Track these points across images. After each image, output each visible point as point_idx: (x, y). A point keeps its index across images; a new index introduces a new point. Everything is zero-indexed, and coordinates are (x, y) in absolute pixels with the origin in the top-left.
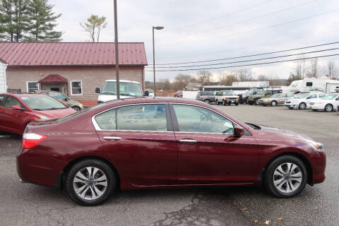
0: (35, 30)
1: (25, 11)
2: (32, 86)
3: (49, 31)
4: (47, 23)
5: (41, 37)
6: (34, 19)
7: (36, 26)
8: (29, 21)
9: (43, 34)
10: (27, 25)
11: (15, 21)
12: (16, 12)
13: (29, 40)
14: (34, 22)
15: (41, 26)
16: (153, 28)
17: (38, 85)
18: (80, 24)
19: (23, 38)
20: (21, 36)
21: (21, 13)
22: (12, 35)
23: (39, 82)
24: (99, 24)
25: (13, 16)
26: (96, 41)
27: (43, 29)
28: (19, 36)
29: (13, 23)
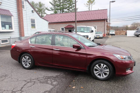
0: (68, 8)
1: (65, 2)
2: (62, 29)
3: (73, 8)
4: (73, 5)
5: (70, 11)
6: (68, 4)
7: (69, 7)
8: (66, 5)
9: (71, 10)
10: (66, 7)
11: (62, 6)
12: (62, 3)
13: (66, 12)
14: (68, 5)
15: (70, 7)
16: (110, 2)
17: (64, 29)
19: (65, 12)
20: (64, 11)
21: (64, 3)
22: (61, 11)
23: (65, 28)
25: (62, 4)
27: (71, 8)
28: (63, 11)
29: (61, 7)
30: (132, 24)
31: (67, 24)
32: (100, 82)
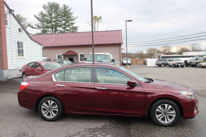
0: (64, 26)
1: (59, 16)
2: (59, 57)
3: (71, 27)
4: (70, 22)
5: (67, 30)
6: (64, 20)
7: (65, 24)
8: (61, 22)
9: (68, 28)
10: (60, 24)
11: (54, 22)
12: (55, 18)
13: (62, 32)
14: (64, 22)
15: (67, 24)
16: (126, 21)
17: (62, 56)
18: (88, 21)
20: (57, 30)
21: (57, 18)
22: (53, 30)
23: (63, 55)
24: (98, 21)
25: (53, 20)
26: (96, 31)
27: (68, 25)
28: (56, 30)
29: (53, 23)
30: (148, 51)
31: (67, 50)
32: (165, 129)
